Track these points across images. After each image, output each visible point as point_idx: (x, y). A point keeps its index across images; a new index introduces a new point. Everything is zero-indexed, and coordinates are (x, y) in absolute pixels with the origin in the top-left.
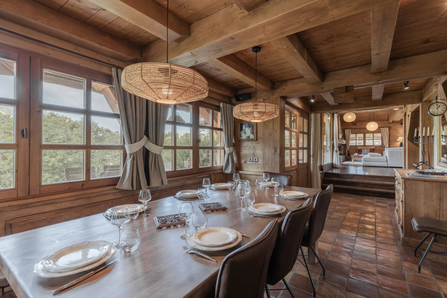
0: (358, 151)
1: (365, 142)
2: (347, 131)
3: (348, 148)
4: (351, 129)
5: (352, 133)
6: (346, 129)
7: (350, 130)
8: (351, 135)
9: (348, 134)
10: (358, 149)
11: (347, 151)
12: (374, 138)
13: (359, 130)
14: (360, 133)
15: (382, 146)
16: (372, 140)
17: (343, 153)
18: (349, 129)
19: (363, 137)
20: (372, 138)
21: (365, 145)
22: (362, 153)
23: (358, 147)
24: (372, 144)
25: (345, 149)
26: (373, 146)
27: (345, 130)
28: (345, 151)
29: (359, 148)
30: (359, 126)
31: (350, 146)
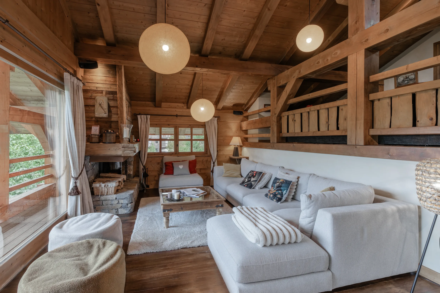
0: (166, 166)
1: (177, 146)
2: (141, 119)
3: (144, 160)
4: (151, 115)
5: (152, 125)
6: (140, 114)
7: (149, 117)
8: (150, 128)
9: (143, 127)
10: (164, 161)
11: (142, 167)
12: (194, 137)
13: (166, 118)
14: (169, 126)
15: (207, 153)
16: (190, 142)
17: (133, 172)
18: (147, 115)
19: (173, 133)
20: (189, 137)
21: (176, 153)
22: (176, 172)
23: (165, 157)
24: (189, 150)
25: (139, 163)
26: (191, 153)
27: (139, 116)
28: (138, 167)
29: (167, 159)
30: (166, 109)
31: (149, 154)
